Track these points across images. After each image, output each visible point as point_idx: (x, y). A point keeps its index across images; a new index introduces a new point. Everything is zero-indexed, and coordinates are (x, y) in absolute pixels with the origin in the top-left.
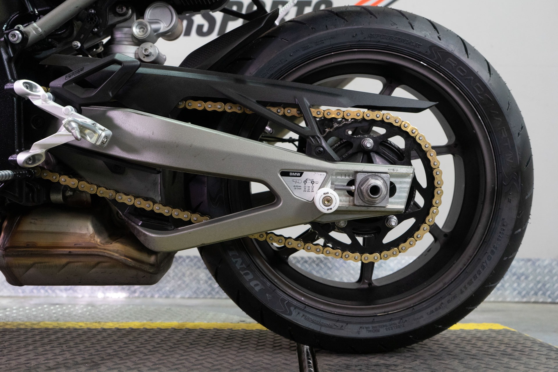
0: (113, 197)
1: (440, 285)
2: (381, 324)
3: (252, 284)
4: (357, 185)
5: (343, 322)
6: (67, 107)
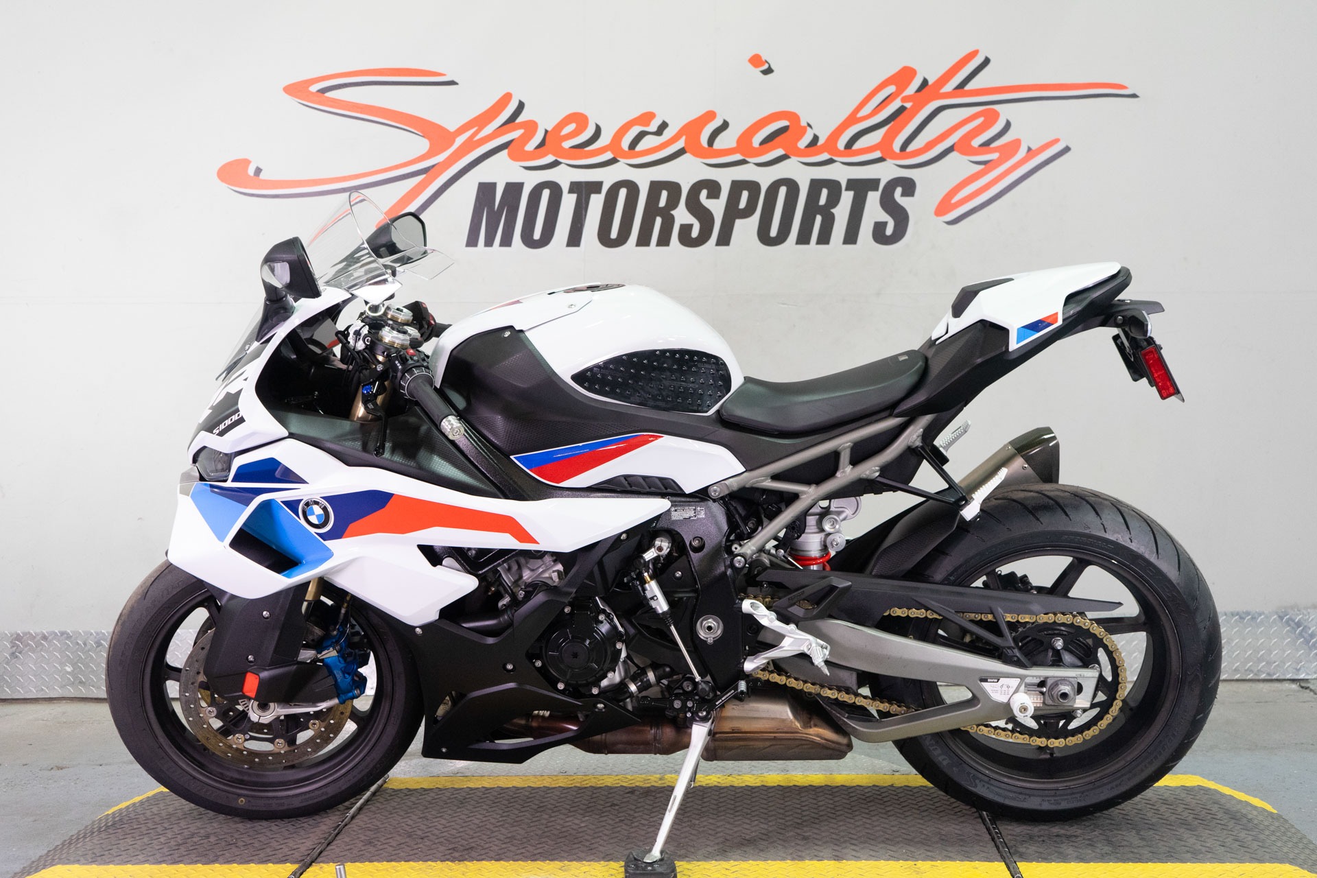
0: (818, 692)
1: (1122, 763)
2: (1062, 798)
3: (940, 758)
4: (1048, 687)
5: (1025, 794)
6: (792, 627)
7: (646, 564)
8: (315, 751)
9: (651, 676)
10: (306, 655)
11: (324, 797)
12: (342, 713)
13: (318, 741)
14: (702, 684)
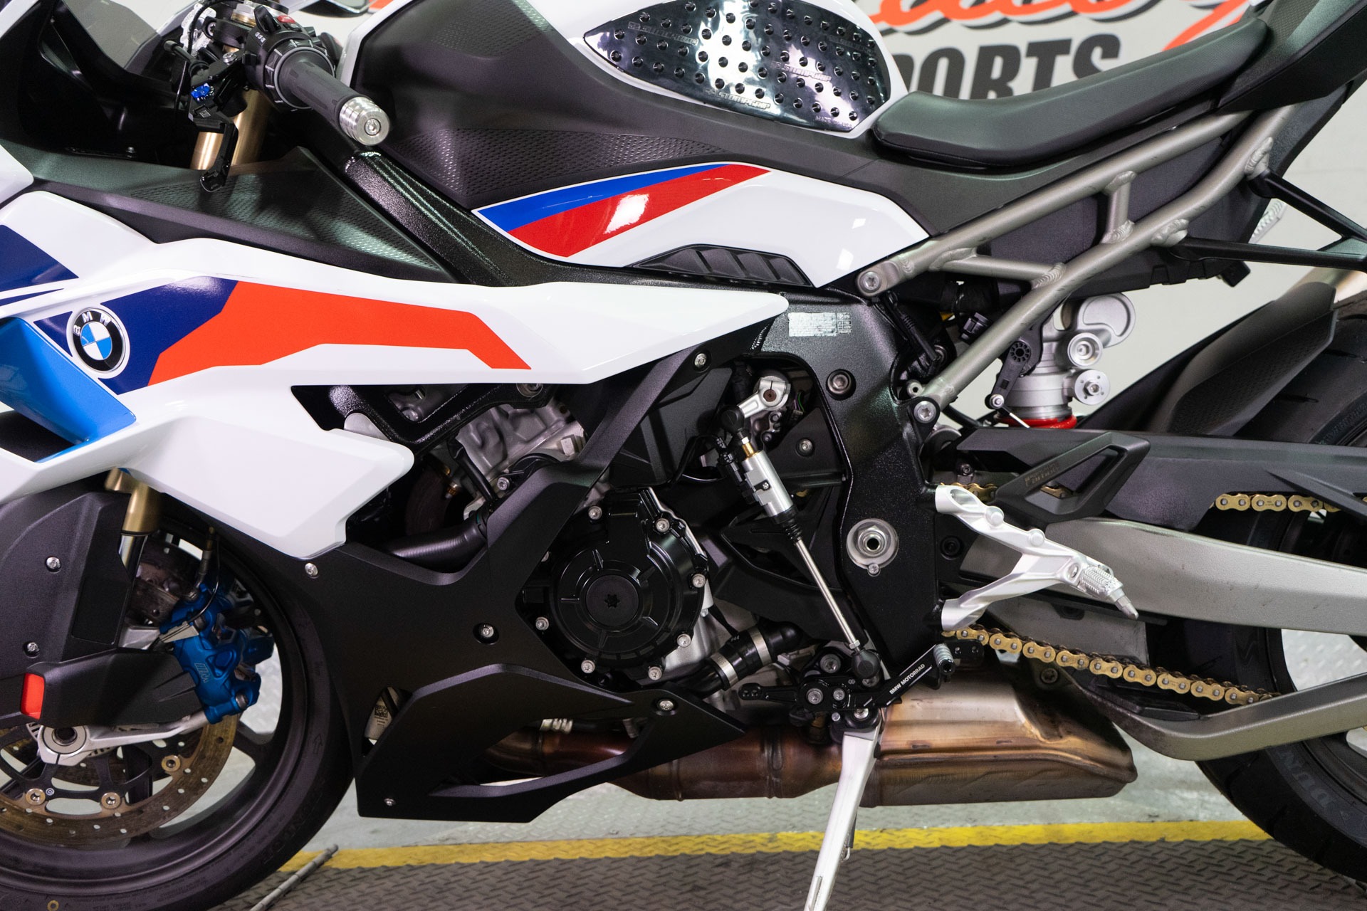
3: (1314, 794)
6: (1036, 533)
7: (745, 422)
8: (177, 810)
9: (761, 646)
10: (140, 637)
11: (201, 888)
12: (221, 740)
13: (181, 791)
14: (863, 653)
